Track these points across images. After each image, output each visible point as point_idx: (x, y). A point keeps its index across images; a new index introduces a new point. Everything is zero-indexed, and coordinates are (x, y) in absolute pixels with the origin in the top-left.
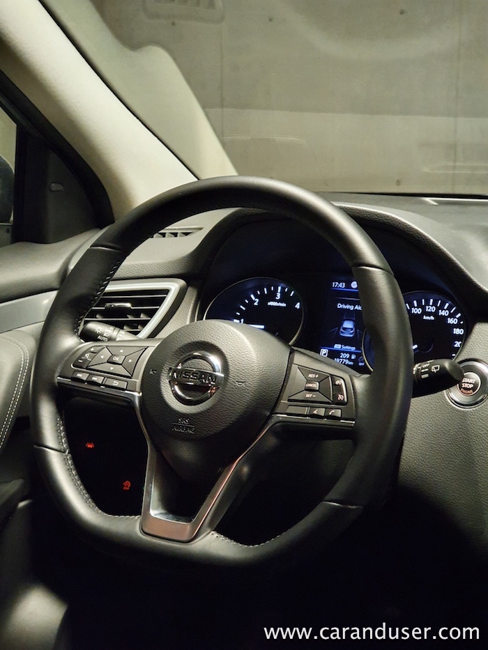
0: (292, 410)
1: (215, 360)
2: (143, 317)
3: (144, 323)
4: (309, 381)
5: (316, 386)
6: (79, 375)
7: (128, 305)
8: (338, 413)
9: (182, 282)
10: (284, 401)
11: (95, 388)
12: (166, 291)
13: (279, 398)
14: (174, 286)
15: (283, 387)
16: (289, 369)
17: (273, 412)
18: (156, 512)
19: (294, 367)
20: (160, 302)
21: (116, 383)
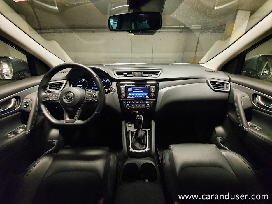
0: (87, 100)
1: (72, 94)
2: (60, 86)
3: (61, 87)
4: (89, 95)
5: (90, 96)
6: (47, 99)
7: (57, 85)
8: (94, 99)
9: (66, 80)
10: (85, 99)
11: (51, 101)
12: (64, 82)
13: (84, 98)
14: (65, 81)
15: (85, 96)
16: (85, 93)
17: (84, 100)
18: (67, 119)
19: (86, 93)
20: (63, 84)
21: (55, 100)
